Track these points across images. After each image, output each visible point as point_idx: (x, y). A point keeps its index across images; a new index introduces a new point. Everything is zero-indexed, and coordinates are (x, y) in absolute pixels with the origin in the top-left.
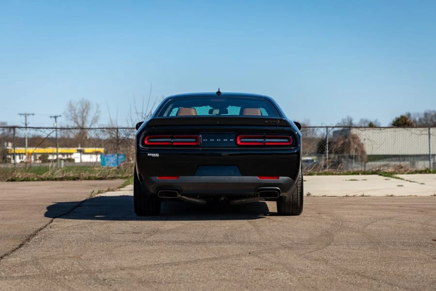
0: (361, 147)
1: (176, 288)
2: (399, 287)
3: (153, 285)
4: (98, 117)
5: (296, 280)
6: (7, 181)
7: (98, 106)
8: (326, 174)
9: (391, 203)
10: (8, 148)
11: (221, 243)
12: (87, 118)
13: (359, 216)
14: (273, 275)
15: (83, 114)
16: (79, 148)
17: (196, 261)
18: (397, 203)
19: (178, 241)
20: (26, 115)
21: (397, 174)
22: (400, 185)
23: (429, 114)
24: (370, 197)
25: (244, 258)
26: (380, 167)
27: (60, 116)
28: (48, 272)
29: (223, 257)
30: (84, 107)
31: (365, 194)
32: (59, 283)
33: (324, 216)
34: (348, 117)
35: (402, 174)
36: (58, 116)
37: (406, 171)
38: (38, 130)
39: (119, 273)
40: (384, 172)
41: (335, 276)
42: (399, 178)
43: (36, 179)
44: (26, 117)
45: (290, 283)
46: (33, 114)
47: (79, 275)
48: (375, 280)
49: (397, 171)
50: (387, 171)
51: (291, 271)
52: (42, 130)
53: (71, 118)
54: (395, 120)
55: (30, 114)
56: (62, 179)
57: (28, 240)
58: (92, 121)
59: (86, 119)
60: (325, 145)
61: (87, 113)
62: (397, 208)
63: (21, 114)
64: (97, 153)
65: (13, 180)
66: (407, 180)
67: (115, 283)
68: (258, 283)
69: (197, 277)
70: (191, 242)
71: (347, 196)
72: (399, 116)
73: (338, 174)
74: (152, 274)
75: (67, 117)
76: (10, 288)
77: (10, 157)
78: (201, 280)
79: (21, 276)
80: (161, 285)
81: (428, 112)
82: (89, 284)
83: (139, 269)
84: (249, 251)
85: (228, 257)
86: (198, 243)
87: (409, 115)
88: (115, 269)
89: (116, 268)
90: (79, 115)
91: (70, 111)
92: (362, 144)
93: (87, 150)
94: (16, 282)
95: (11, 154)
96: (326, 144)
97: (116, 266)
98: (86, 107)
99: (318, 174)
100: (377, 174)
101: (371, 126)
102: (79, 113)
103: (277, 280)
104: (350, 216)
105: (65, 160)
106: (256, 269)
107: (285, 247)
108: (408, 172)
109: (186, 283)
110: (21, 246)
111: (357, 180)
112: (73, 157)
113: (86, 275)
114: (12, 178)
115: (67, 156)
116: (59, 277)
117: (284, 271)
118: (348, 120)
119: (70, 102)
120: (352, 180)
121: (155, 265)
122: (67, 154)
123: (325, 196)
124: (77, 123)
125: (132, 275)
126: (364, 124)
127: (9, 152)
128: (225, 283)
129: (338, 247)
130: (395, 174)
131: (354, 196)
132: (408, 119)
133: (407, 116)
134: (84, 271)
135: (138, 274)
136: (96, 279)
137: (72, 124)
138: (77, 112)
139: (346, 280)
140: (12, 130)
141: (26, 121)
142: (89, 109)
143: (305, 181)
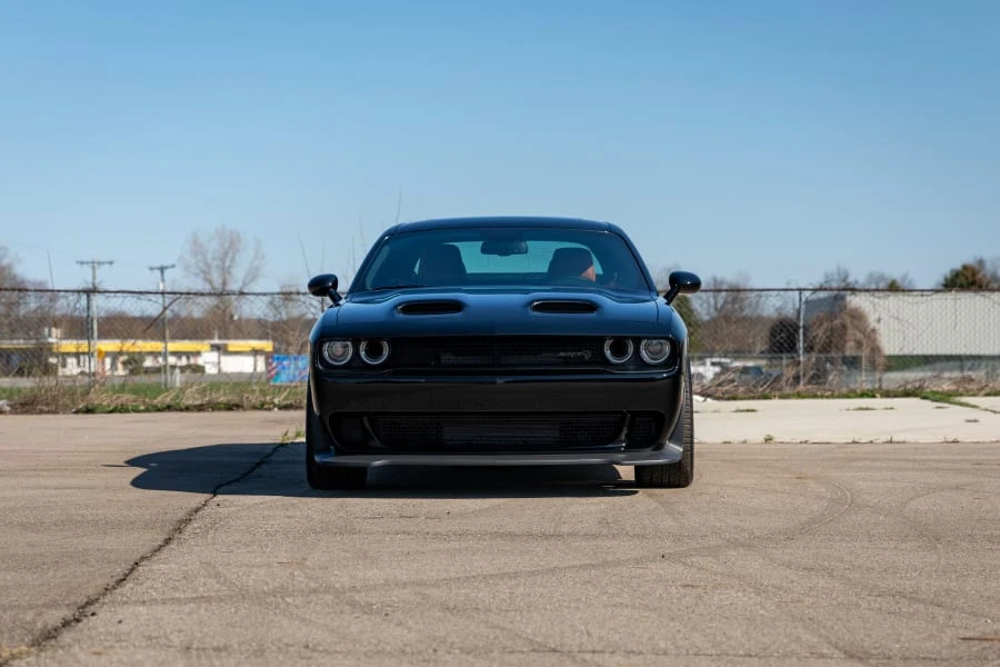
0: (869, 338)
1: (525, 620)
2: (993, 620)
3: (476, 615)
4: (258, 269)
5: (773, 607)
6: (76, 412)
7: (259, 243)
8: (800, 396)
9: (957, 457)
10: (51, 340)
11: (595, 537)
12: (233, 271)
13: (888, 483)
14: (723, 597)
15: (224, 263)
16: (216, 341)
17: (552, 571)
18: (968, 457)
19: (502, 534)
20: (95, 265)
21: (961, 395)
22: (973, 419)
24: (906, 446)
25: (652, 566)
26: (923, 380)
27: (173, 266)
28: (247, 591)
29: (605, 564)
30: (227, 245)
31: (895, 439)
32: (278, 611)
33: (811, 484)
34: (839, 268)
35: (974, 395)
36: (166, 268)
37: (982, 389)
38: (142, 297)
39: (396, 593)
40: (932, 392)
41: (855, 599)
42: (967, 405)
43: (142, 408)
44: (94, 269)
45: (761, 612)
46: (111, 263)
47: (313, 597)
48: (939, 606)
49: (961, 390)
50: (940, 390)
51: (760, 590)
52: (151, 296)
53: (198, 271)
54: (949, 276)
55: (103, 263)
56: (200, 408)
57: (179, 530)
58: (245, 277)
59: (230, 273)
60: (797, 331)
61: (233, 259)
62: (970, 466)
63: (82, 263)
64: (255, 352)
65: (89, 411)
66: (986, 410)
67: (394, 611)
68: (693, 612)
69: (564, 601)
70: (530, 535)
71: (854, 442)
72: (958, 266)
73: (827, 397)
74: (467, 595)
75: (187, 268)
76: (181, 619)
77: (53, 360)
78: (573, 605)
79: (192, 598)
80: (492, 614)
82: (341, 612)
83: (436, 585)
84: (662, 551)
85: (618, 563)
86: (546, 536)
87: (981, 262)
88: (385, 585)
89: (387, 583)
90: (215, 263)
91: (195, 254)
92: (874, 331)
93: (233, 345)
94: (187, 609)
95: (57, 356)
96: (798, 327)
97: (386, 580)
98: (231, 245)
99: (782, 397)
100: (916, 396)
101: (894, 288)
102: (214, 259)
103: (733, 607)
104: (869, 483)
105: (183, 369)
106: (685, 586)
107: (736, 544)
108: (988, 390)
109: (543, 611)
110: (168, 541)
111: (872, 409)
112: (200, 361)
113: (329, 597)
114: (87, 407)
115: (188, 358)
116: (273, 599)
117: (744, 590)
118: (839, 274)
120: (860, 409)
121: (468, 578)
122: (188, 354)
123: (806, 442)
124: (210, 282)
125: (424, 596)
126: (877, 283)
127: (55, 350)
128: (627, 612)
129: (849, 545)
130: (956, 396)
131: (871, 442)
132: (979, 271)
133: (977, 267)
134: (322, 589)
135: (437, 594)
136: (353, 604)
137: (199, 285)
138: (209, 256)
139: (878, 606)
140: (84, 297)
141: (94, 278)
142: (238, 251)
143: (753, 411)
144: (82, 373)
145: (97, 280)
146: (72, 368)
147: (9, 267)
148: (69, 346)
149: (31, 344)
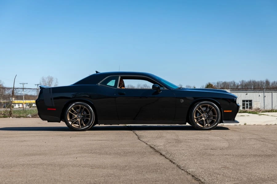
7: (57, 79)
10: (12, 100)
12: (51, 85)
20: (23, 84)
23: (219, 83)
30: (50, 80)
36: (39, 85)
46: (27, 84)
55: (25, 84)
77: (13, 105)
81: (219, 82)
90: (47, 84)
91: (43, 82)
95: (13, 104)
102: (47, 83)
111: (244, 116)
119: (43, 77)
120: (241, 116)
123: (255, 125)
138: (46, 82)
142: (52, 81)
144: (19, 107)
146: (17, 106)
147: (2, 84)
148: (16, 101)
149: (8, 101)
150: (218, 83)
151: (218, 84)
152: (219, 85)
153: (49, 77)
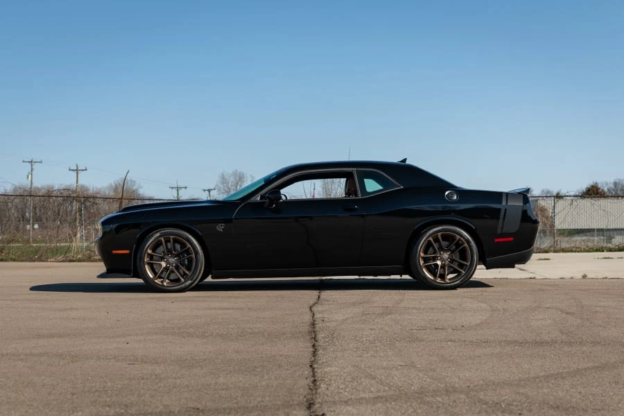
20: (178, 189)
23: (619, 183)
27: (214, 189)
36: (211, 190)
44: (178, 191)
46: (186, 188)
53: (224, 191)
55: (182, 188)
63: (172, 188)
75: (219, 190)
81: (618, 181)
91: (223, 183)
98: (239, 178)
102: (232, 186)
111: (611, 258)
119: (223, 175)
123: (606, 278)
138: (230, 184)
141: (178, 194)
142: (243, 182)
143: (548, 259)
145: (180, 195)
147: (137, 190)
150: (615, 184)
151: (616, 186)
152: (619, 189)
153: (235, 174)
